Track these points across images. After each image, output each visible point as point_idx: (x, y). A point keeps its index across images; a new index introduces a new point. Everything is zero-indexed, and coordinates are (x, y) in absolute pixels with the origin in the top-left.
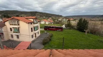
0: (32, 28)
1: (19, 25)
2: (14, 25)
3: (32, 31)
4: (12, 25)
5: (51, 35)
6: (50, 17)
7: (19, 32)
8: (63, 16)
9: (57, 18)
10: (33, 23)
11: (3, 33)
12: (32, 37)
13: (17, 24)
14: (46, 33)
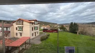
0: (33, 28)
1: (22, 24)
2: (19, 24)
3: (33, 30)
4: (18, 24)
5: (48, 35)
6: (48, 24)
7: (22, 31)
8: (57, 24)
9: (54, 25)
10: (34, 24)
11: (10, 31)
12: (33, 35)
13: (21, 23)
14: (44, 34)
